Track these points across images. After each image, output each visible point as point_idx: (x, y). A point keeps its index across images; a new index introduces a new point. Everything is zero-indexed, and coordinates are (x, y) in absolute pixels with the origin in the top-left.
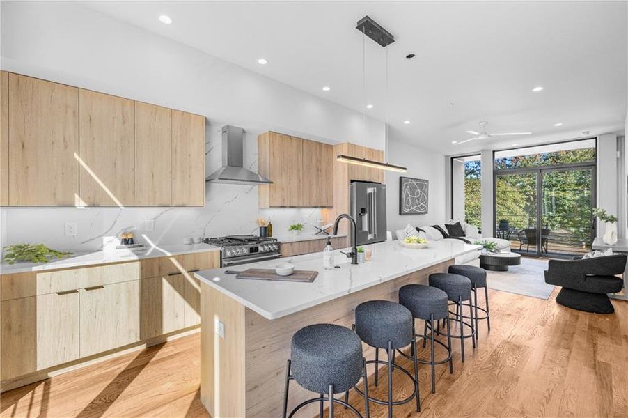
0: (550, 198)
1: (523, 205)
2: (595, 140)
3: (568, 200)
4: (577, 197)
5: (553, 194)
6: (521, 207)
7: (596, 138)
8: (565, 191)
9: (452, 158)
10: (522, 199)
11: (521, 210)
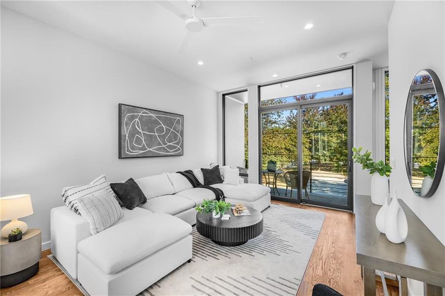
0: (324, 142)
1: (307, 146)
2: (351, 70)
3: (334, 143)
4: (339, 141)
5: (326, 139)
6: (306, 148)
7: (352, 68)
8: (332, 137)
9: (224, 95)
10: (307, 142)
11: (306, 150)
